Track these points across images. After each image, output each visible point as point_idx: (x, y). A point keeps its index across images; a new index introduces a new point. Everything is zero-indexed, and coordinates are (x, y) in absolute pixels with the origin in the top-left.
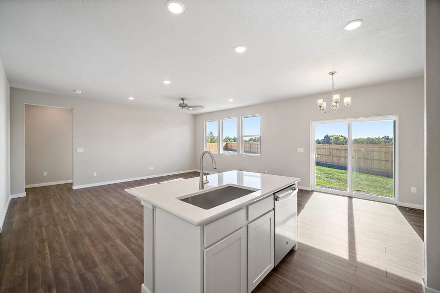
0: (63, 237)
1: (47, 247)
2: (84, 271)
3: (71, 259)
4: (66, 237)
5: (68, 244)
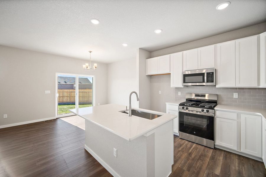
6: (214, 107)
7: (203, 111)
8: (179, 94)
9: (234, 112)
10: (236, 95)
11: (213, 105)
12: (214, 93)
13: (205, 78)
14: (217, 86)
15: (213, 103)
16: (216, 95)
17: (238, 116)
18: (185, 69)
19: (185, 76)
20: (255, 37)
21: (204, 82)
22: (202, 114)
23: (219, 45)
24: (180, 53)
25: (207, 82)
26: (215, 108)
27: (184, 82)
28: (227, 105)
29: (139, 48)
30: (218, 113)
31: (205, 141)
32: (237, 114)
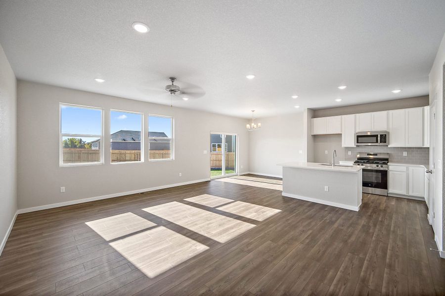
0: (368, 255)
1: (388, 257)
2: (372, 227)
3: (374, 235)
4: (365, 254)
5: (369, 246)
6: (388, 162)
7: (378, 166)
8: (350, 153)
9: (405, 166)
10: (405, 154)
11: (386, 162)
12: (385, 152)
13: (379, 138)
14: (389, 146)
15: (385, 161)
16: (388, 153)
17: (407, 169)
18: (357, 131)
19: (358, 137)
20: (421, 108)
21: (377, 142)
22: (377, 168)
23: (391, 112)
24: (352, 116)
25: (381, 142)
26: (388, 164)
27: (358, 142)
28: (398, 162)
29: (308, 109)
30: (391, 168)
31: (378, 191)
32: (407, 168)
